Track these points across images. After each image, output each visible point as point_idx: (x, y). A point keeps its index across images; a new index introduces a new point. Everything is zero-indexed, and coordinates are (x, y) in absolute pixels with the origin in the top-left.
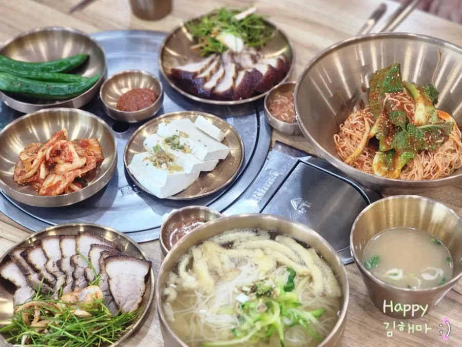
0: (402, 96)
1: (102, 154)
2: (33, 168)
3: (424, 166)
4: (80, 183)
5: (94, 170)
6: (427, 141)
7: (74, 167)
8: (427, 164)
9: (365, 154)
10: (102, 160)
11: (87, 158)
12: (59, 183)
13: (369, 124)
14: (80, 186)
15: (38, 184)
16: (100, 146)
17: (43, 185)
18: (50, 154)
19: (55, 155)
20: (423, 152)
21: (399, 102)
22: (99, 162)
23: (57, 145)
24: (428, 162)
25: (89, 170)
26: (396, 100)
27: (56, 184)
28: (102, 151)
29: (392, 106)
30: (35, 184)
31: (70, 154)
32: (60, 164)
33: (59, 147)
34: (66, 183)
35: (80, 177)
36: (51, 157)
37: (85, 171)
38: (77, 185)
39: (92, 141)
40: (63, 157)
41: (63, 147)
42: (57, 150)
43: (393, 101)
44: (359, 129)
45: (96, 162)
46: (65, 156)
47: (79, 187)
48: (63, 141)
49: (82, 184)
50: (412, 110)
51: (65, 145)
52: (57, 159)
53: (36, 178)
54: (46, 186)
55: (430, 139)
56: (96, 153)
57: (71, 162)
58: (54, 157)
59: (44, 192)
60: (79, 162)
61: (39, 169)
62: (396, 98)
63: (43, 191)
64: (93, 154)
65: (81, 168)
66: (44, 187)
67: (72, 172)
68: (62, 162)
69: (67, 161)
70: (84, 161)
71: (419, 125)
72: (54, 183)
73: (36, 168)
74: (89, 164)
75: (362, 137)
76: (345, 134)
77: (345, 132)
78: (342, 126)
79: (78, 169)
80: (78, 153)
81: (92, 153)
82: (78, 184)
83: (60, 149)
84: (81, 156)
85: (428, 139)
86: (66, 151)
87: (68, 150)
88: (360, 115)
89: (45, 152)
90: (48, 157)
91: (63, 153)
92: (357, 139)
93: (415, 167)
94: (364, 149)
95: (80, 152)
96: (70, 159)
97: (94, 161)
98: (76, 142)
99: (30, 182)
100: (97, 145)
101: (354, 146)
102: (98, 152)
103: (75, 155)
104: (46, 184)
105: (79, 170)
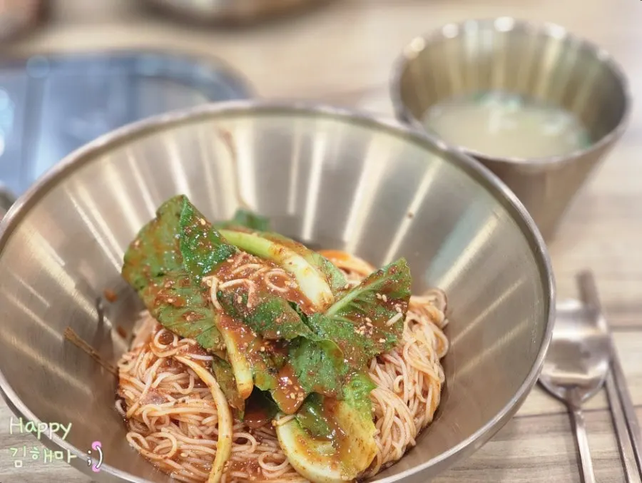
0: (242, 264)
3: (398, 390)
6: (367, 333)
8: (401, 383)
9: (242, 441)
13: (202, 366)
20: (374, 362)
21: (250, 282)
24: (399, 378)
26: (239, 281)
29: (240, 300)
43: (235, 287)
44: (180, 390)
50: (288, 283)
55: (369, 324)
62: (236, 277)
71: (327, 306)
75: (215, 407)
76: (154, 421)
77: (149, 417)
78: (124, 406)
85: (368, 328)
88: (156, 358)
92: (199, 418)
93: (387, 405)
94: (234, 432)
101: (201, 437)
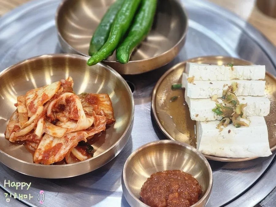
1: (113, 114)
2: (30, 125)
4: (84, 149)
5: (104, 132)
7: (79, 129)
10: (113, 122)
11: (95, 117)
12: (59, 146)
14: (85, 153)
15: (33, 145)
16: (111, 104)
17: (39, 147)
18: (52, 109)
19: (58, 110)
22: (110, 124)
23: (62, 99)
25: (97, 132)
27: (55, 146)
28: (113, 111)
30: (31, 144)
31: (76, 111)
32: (62, 122)
33: (64, 101)
34: (68, 148)
35: (86, 141)
36: (52, 112)
37: (92, 134)
38: (81, 152)
39: (102, 97)
40: (67, 114)
41: (68, 100)
42: (61, 105)
45: (106, 123)
46: (70, 113)
47: (82, 154)
48: (70, 94)
49: (87, 150)
51: (71, 99)
52: (60, 116)
53: (31, 137)
54: (43, 149)
56: (106, 112)
57: (76, 121)
58: (56, 112)
59: (40, 158)
60: (85, 121)
61: (36, 126)
63: (38, 156)
64: (103, 114)
65: (88, 130)
66: (40, 149)
67: (75, 134)
68: (65, 119)
69: (70, 120)
70: (92, 120)
72: (54, 144)
73: (33, 124)
74: (98, 125)
79: (84, 130)
80: (85, 111)
81: (102, 112)
82: (81, 150)
83: (65, 104)
84: (88, 115)
86: (72, 106)
87: (74, 106)
89: (46, 106)
90: (49, 113)
91: (68, 108)
95: (87, 109)
96: (76, 117)
97: (103, 121)
98: (84, 96)
99: (25, 141)
100: (108, 103)
102: (109, 112)
103: (82, 113)
104: (43, 145)
105: (85, 133)
